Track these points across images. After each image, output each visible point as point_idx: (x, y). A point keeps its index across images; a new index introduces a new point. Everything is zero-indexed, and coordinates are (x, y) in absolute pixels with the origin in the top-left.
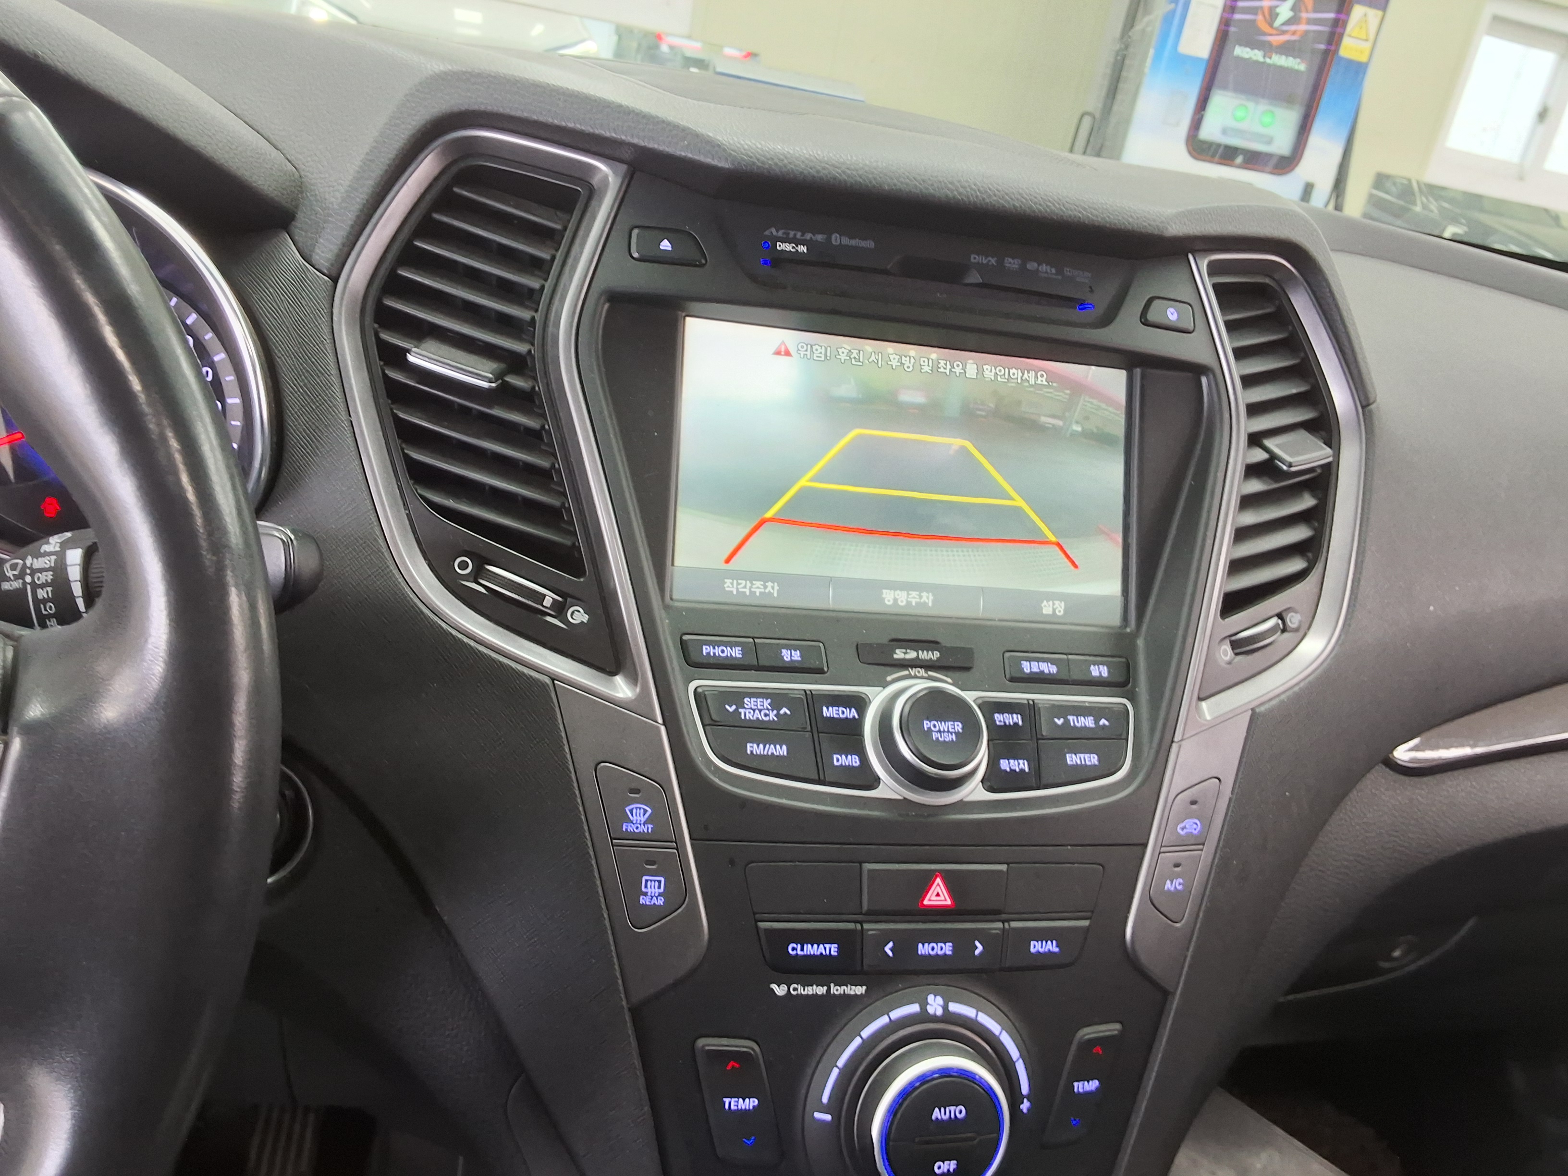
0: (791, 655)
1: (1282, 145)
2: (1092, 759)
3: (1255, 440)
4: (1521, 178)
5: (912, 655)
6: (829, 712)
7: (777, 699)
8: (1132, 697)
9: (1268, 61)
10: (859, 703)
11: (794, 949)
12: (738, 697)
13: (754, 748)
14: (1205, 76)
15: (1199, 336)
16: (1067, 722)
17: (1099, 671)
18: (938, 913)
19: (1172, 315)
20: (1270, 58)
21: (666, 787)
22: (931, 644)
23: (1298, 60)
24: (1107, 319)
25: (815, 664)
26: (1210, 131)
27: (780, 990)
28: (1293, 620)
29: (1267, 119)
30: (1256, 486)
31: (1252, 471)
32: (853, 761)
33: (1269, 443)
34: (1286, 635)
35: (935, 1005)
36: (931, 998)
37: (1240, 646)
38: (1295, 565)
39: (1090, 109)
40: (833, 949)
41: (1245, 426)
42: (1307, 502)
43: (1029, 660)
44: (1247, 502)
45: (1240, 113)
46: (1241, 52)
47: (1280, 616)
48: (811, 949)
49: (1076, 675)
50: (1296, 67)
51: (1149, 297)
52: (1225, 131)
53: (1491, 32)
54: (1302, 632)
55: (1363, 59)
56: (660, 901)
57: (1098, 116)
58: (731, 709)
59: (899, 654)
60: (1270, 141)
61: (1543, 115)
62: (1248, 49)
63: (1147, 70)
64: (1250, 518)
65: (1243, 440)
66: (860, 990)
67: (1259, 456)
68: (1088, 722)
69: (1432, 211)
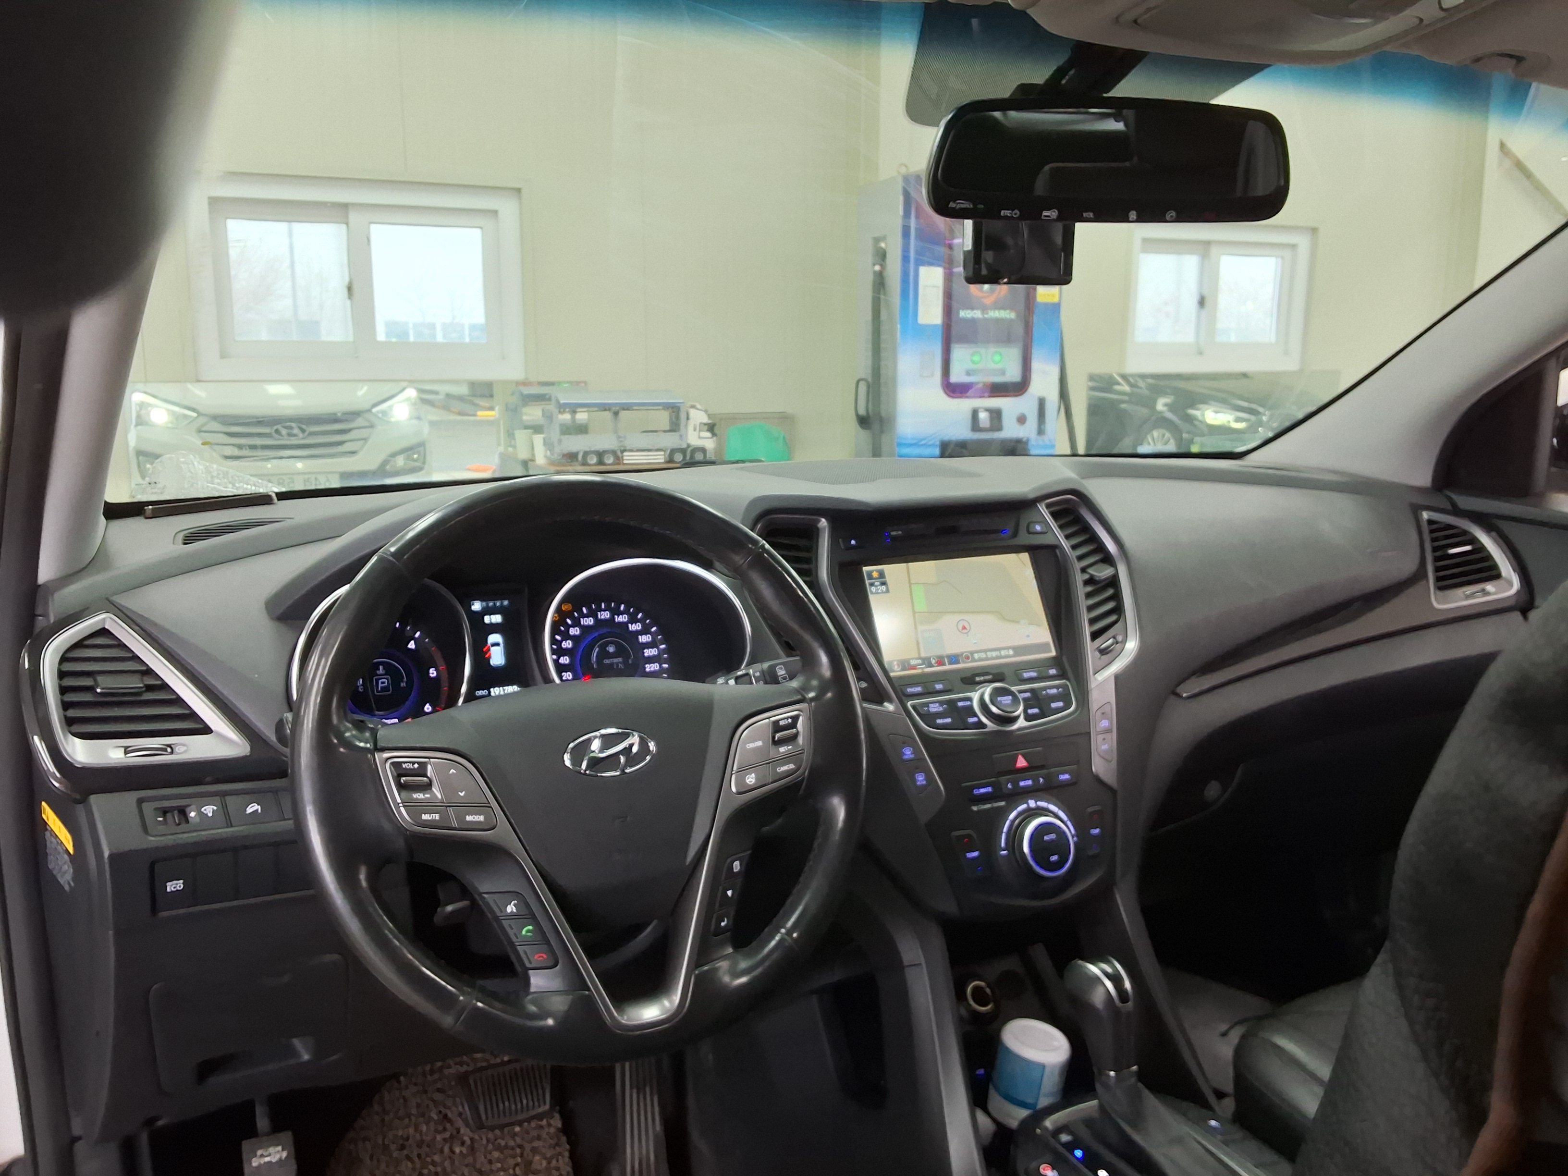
0: (939, 687)
1: (1013, 374)
2: (1060, 704)
3: (1083, 570)
4: (1201, 353)
5: (982, 678)
6: (960, 704)
7: (941, 703)
8: (1068, 679)
9: (986, 316)
10: (970, 699)
11: (976, 792)
12: (927, 705)
13: (939, 721)
14: (943, 338)
15: (1049, 534)
16: (1047, 692)
17: (1053, 672)
18: (1023, 770)
19: (1038, 528)
20: (987, 313)
21: (914, 739)
22: (987, 674)
23: (1008, 311)
24: (1015, 534)
25: (950, 688)
26: (957, 376)
27: (975, 808)
28: (1120, 638)
29: (997, 358)
30: (1089, 589)
31: (1087, 583)
32: (975, 719)
33: (1090, 571)
34: (1118, 645)
35: (1032, 804)
36: (1030, 801)
37: (1103, 652)
38: (1113, 618)
39: (863, 376)
40: (989, 789)
41: (1078, 565)
42: (1110, 592)
43: (1026, 672)
44: (1088, 595)
45: (976, 358)
46: (963, 314)
47: (1114, 637)
48: (982, 791)
49: (1044, 675)
50: (1008, 316)
51: (1026, 524)
52: (968, 373)
53: (1144, 250)
54: (1124, 641)
55: (1056, 300)
56: (924, 782)
57: (870, 380)
58: (926, 709)
59: (977, 679)
60: (1003, 372)
61: (1202, 302)
62: (969, 311)
63: (899, 341)
64: (1091, 602)
65: (1079, 571)
66: (1003, 803)
67: (1086, 576)
68: (1054, 691)
69: (1141, 388)
